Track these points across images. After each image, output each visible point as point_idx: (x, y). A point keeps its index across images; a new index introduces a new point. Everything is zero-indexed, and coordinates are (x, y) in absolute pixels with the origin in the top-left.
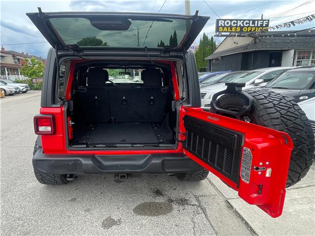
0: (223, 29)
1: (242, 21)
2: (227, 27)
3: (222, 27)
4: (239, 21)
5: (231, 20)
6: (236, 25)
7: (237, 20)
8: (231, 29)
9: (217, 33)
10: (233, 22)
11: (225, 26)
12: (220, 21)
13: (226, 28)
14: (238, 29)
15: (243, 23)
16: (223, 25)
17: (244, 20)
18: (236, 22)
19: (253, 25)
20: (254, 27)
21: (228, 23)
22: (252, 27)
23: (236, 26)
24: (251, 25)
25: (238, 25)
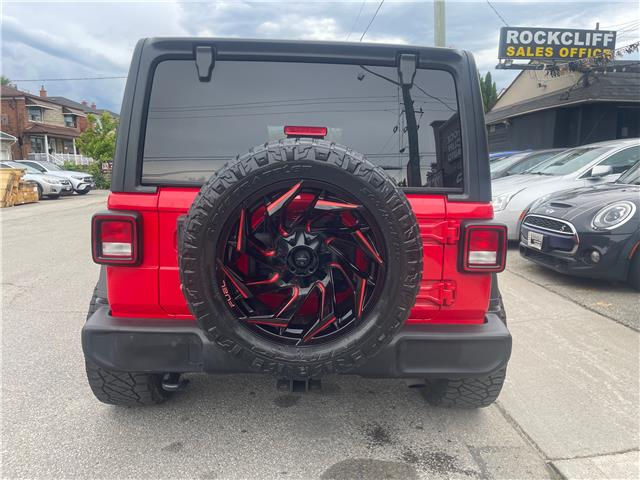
0: (516, 51)
1: (558, 33)
2: (525, 46)
3: (514, 45)
4: (550, 33)
5: (534, 31)
6: (543, 41)
7: (546, 30)
8: (533, 51)
9: (503, 61)
10: (537, 34)
11: (520, 44)
12: (509, 32)
13: (521, 48)
14: (550, 52)
15: (559, 37)
16: (516, 42)
17: (563, 31)
18: (544, 34)
19: (582, 43)
20: (584, 46)
21: (526, 37)
22: (579, 47)
23: (545, 45)
24: (577, 43)
25: (549, 43)
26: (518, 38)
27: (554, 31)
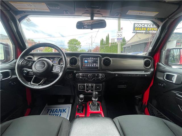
0: (137, 29)
1: (147, 25)
2: (139, 28)
3: (137, 27)
4: (145, 25)
5: (141, 24)
6: (144, 26)
7: (144, 24)
8: (141, 29)
9: (134, 31)
10: (142, 25)
11: (138, 27)
12: (136, 24)
13: (138, 28)
14: (145, 29)
15: (147, 26)
16: (137, 26)
17: (148, 24)
18: (144, 25)
19: (153, 27)
20: (153, 28)
21: (140, 25)
22: (152, 28)
23: (144, 27)
24: (152, 27)
25: (145, 27)
26: (138, 26)
27: (146, 24)
